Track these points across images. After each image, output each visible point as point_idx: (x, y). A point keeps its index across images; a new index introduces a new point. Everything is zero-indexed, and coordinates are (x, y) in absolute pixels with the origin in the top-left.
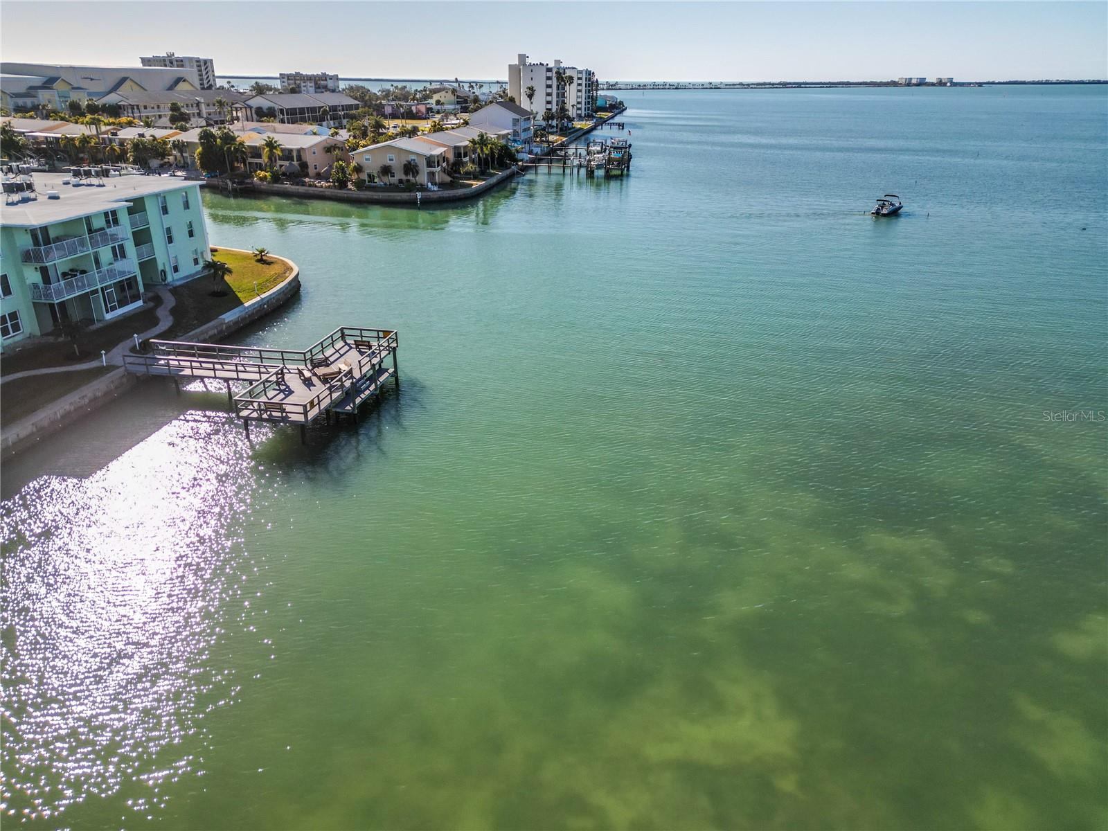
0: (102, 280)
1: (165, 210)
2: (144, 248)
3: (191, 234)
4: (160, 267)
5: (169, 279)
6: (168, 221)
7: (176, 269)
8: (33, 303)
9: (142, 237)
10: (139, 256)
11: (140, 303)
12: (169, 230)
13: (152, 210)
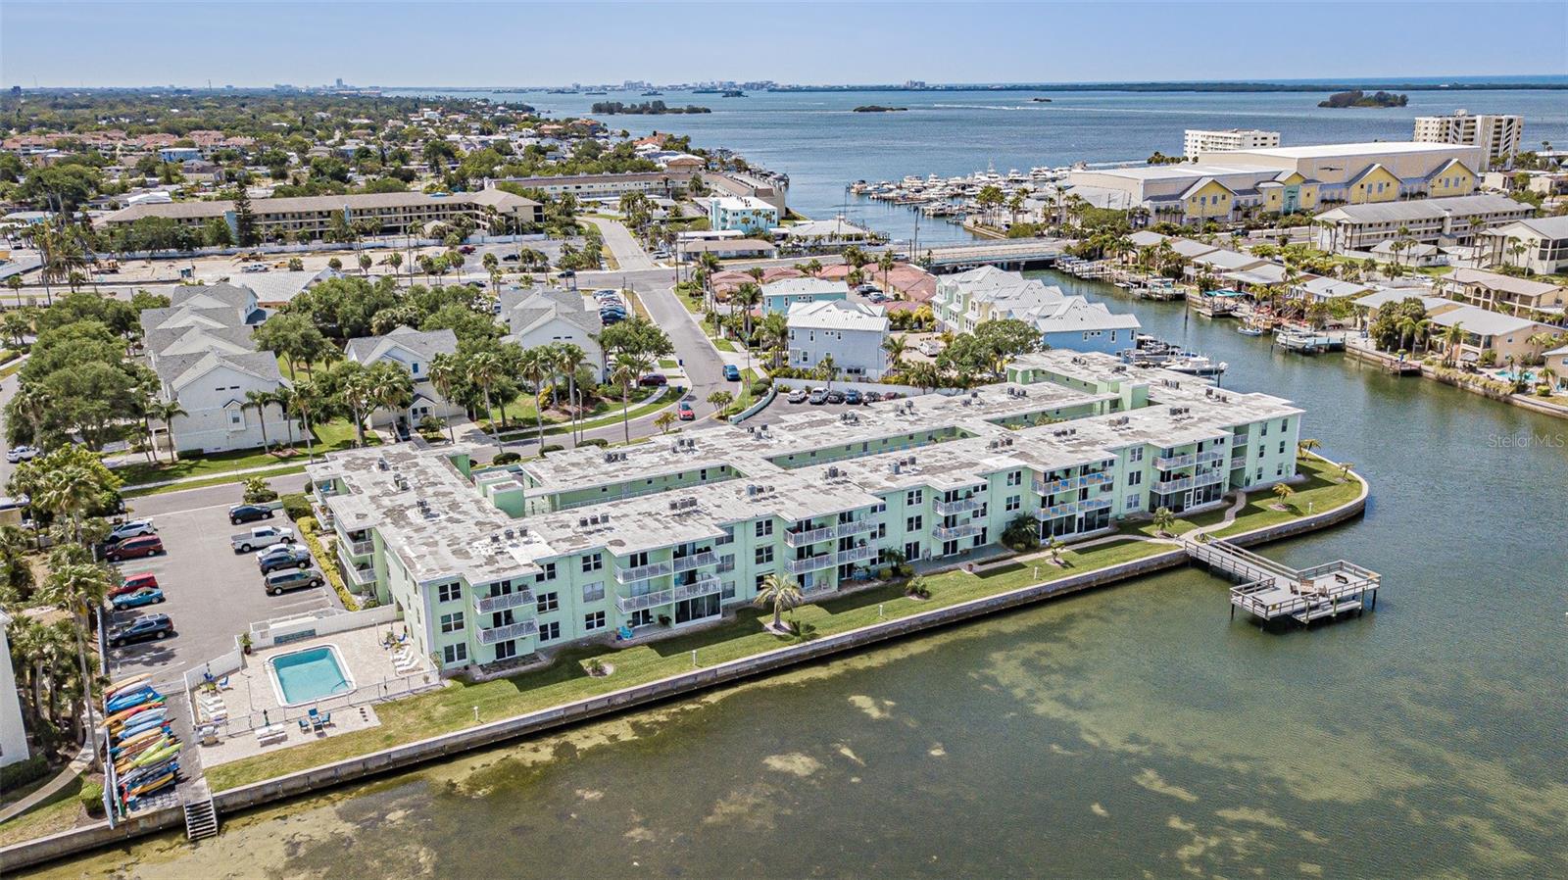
0: (1196, 483)
1: (1264, 433)
2: (1237, 460)
3: (1282, 451)
4: (1247, 475)
5: (1251, 484)
6: (1264, 440)
7: (1259, 477)
8: (1152, 493)
9: (1237, 453)
10: (1233, 465)
11: (1219, 501)
12: (1262, 448)
13: (1253, 434)
